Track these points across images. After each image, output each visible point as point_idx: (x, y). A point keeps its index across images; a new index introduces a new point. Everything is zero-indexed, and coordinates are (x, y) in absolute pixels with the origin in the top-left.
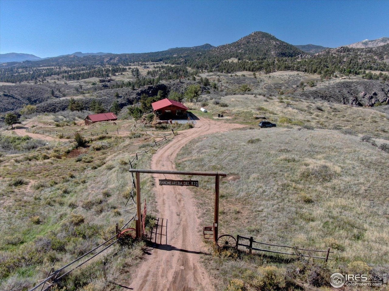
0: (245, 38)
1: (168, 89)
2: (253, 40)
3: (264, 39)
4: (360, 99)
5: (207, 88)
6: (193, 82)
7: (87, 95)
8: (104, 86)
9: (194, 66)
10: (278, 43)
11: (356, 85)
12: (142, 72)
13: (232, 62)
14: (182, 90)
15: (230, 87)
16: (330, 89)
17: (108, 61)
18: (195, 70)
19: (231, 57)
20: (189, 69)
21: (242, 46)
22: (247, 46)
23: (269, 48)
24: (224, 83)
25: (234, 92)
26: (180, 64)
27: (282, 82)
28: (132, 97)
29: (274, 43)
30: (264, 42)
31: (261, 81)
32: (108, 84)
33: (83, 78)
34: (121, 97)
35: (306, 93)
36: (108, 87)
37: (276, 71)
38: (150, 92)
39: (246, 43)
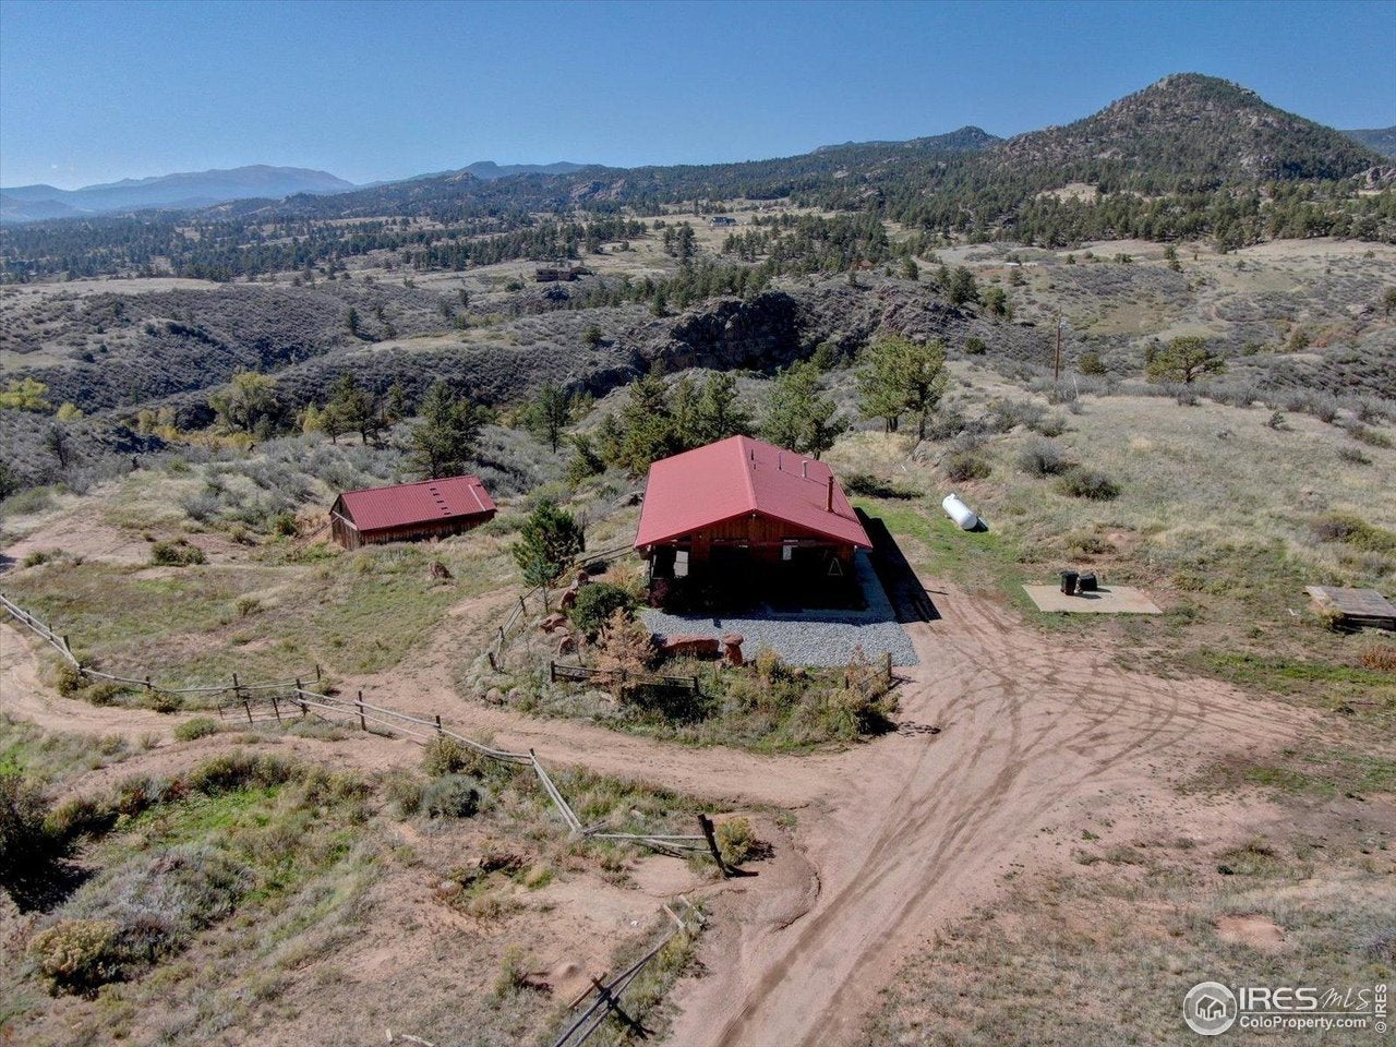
1: (801, 314)
2: (1163, 108)
3: (1210, 105)
5: (963, 312)
6: (908, 285)
7: (477, 334)
8: (550, 295)
9: (914, 219)
10: (1270, 120)
12: (704, 240)
13: (1075, 199)
14: (862, 320)
15: (1062, 307)
17: (585, 195)
18: (916, 234)
19: (1068, 179)
20: (894, 230)
21: (1116, 135)
22: (1136, 135)
23: (1232, 141)
24: (1039, 290)
25: (1083, 332)
26: (856, 209)
27: (1299, 288)
28: (652, 343)
29: (1254, 120)
30: (1208, 118)
31: (1202, 283)
32: (569, 287)
33: (479, 262)
34: (608, 344)
36: (566, 298)
38: (728, 325)
39: (1131, 121)
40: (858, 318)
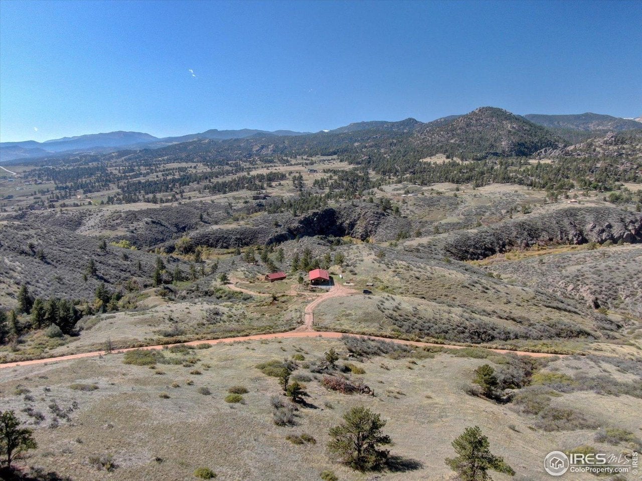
0: (465, 117)
1: (337, 215)
2: (476, 121)
3: (494, 120)
4: (585, 233)
5: (385, 214)
6: (369, 205)
7: (242, 223)
8: (258, 205)
9: (380, 170)
10: (515, 126)
11: (584, 212)
12: (306, 180)
13: (436, 162)
15: (416, 211)
16: (546, 219)
17: (258, 150)
18: (379, 177)
19: (438, 151)
20: (373, 175)
21: (459, 131)
22: (466, 131)
23: (500, 135)
24: (410, 205)
25: (420, 220)
26: (360, 164)
27: (490, 204)
28: (293, 225)
29: (509, 126)
30: (493, 125)
31: (462, 202)
32: (263, 201)
33: (231, 190)
34: (280, 226)
35: (508, 225)
36: (263, 206)
37: (491, 182)
38: (315, 219)
39: (464, 125)
40: (354, 216)
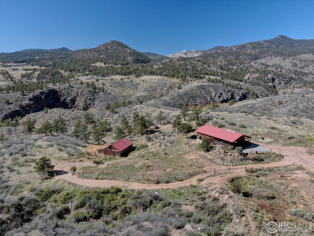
0: (104, 45)
1: (59, 94)
2: (111, 47)
4: (213, 98)
5: (96, 92)
10: (131, 51)
11: (208, 87)
12: (13, 74)
13: (101, 66)
14: (74, 94)
15: (115, 90)
16: (194, 91)
18: (68, 73)
19: (97, 61)
20: (62, 72)
21: (102, 52)
22: (106, 52)
23: (126, 55)
24: (109, 86)
25: (122, 95)
27: (155, 85)
28: (24, 102)
29: (129, 51)
30: (120, 50)
31: (138, 84)
34: (12, 103)
35: (181, 95)
37: (144, 75)
38: (43, 97)
39: (105, 49)
